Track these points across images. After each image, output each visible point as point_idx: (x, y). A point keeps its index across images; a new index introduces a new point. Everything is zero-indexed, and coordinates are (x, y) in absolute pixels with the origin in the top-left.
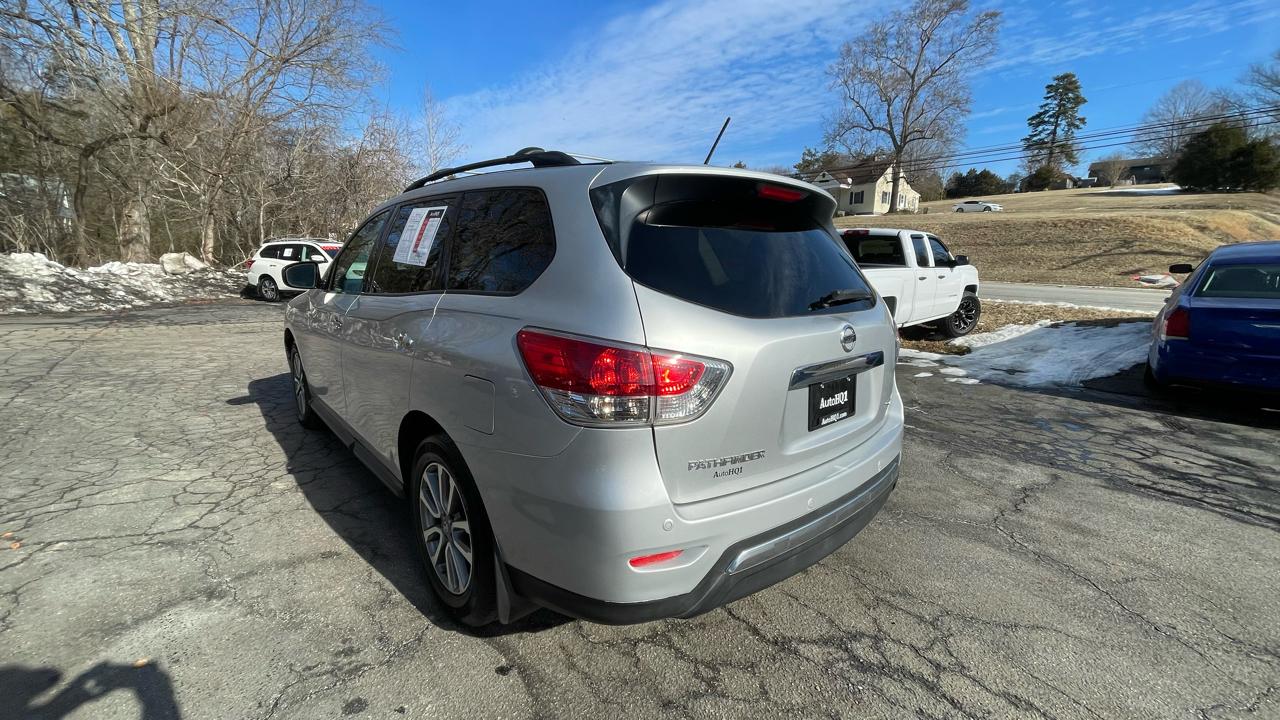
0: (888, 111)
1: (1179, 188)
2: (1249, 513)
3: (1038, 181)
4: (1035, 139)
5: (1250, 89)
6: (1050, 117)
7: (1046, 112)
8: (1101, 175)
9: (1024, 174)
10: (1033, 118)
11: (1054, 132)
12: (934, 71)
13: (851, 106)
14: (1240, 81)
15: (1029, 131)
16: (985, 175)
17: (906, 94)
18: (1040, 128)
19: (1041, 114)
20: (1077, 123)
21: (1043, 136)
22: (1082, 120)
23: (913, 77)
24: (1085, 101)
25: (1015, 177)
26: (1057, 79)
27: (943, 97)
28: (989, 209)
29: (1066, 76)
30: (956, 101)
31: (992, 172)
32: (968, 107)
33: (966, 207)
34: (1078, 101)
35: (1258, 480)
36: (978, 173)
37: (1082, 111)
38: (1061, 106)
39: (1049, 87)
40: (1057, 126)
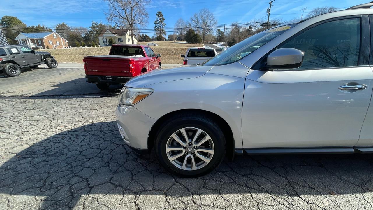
0: (125, 13)
1: (187, 42)
3: (159, 39)
4: (156, 27)
7: (157, 21)
8: (171, 38)
9: (156, 36)
10: (155, 22)
11: (160, 26)
12: (136, 3)
14: (190, 20)
15: (155, 25)
16: (146, 36)
18: (157, 25)
19: (156, 21)
20: (164, 25)
21: (158, 27)
22: (165, 24)
24: (165, 19)
25: (153, 37)
28: (155, 45)
29: (160, 12)
31: (148, 35)
33: (150, 44)
34: (163, 19)
36: (144, 35)
37: (165, 22)
38: (160, 20)
39: (157, 14)
40: (160, 25)
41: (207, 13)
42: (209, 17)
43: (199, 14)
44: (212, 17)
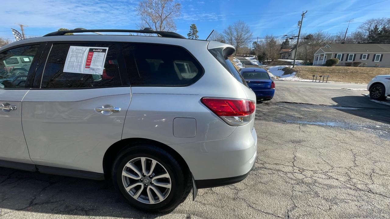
0: (155, 26)
2: (267, 120)
5: (225, 35)
6: (192, 34)
7: (191, 33)
10: (188, 34)
12: (166, 17)
13: (144, 22)
14: (223, 33)
17: (160, 22)
18: (190, 37)
19: (190, 33)
22: (198, 36)
23: (161, 17)
24: (198, 32)
26: (192, 25)
27: (169, 25)
29: (194, 25)
30: (173, 26)
32: (176, 28)
34: (197, 31)
35: (263, 113)
37: (198, 34)
38: (193, 32)
39: (191, 27)
40: (193, 37)
41: (242, 25)
42: (244, 29)
43: (234, 26)
44: (247, 29)
